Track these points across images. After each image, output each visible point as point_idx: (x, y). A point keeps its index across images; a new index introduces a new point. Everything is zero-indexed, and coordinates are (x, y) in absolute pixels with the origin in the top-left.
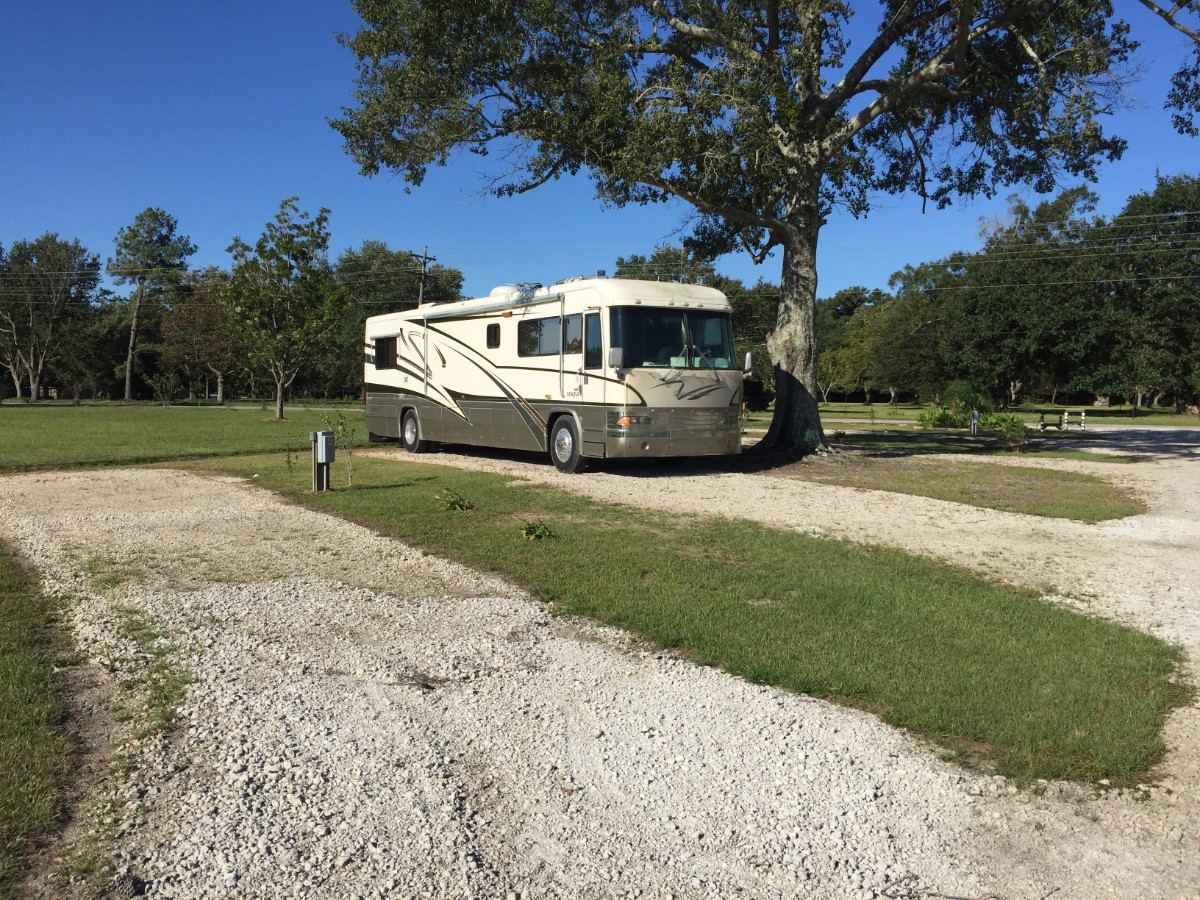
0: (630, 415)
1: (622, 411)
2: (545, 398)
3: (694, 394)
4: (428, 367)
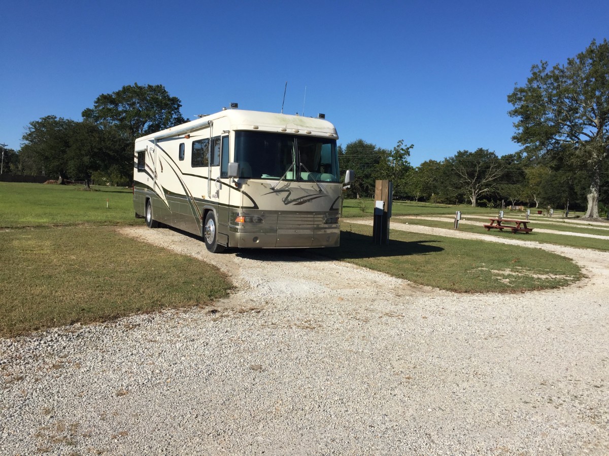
0: (245, 215)
1: (240, 211)
2: (200, 198)
3: (299, 201)
4: (156, 172)
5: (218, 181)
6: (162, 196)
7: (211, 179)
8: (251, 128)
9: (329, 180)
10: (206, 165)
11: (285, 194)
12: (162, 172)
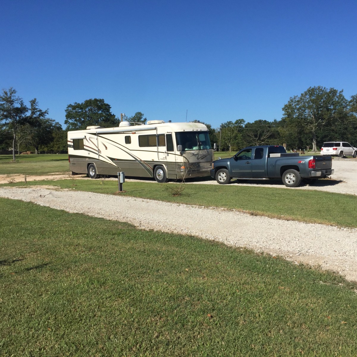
0: (184, 165)
1: (182, 164)
2: (152, 160)
3: (202, 158)
4: (99, 150)
5: (166, 153)
7: (159, 152)
8: (182, 131)
9: (208, 148)
10: (156, 146)
11: (197, 156)
12: (106, 149)
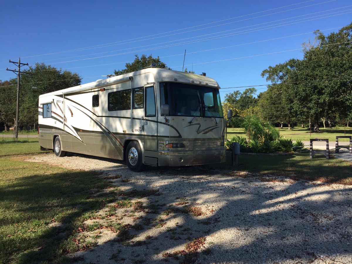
1: (168, 140)
2: (123, 132)
3: (205, 131)
4: (65, 117)
5: (143, 119)
6: (74, 133)
8: (173, 80)
10: (129, 108)
11: (197, 127)
12: (72, 116)
